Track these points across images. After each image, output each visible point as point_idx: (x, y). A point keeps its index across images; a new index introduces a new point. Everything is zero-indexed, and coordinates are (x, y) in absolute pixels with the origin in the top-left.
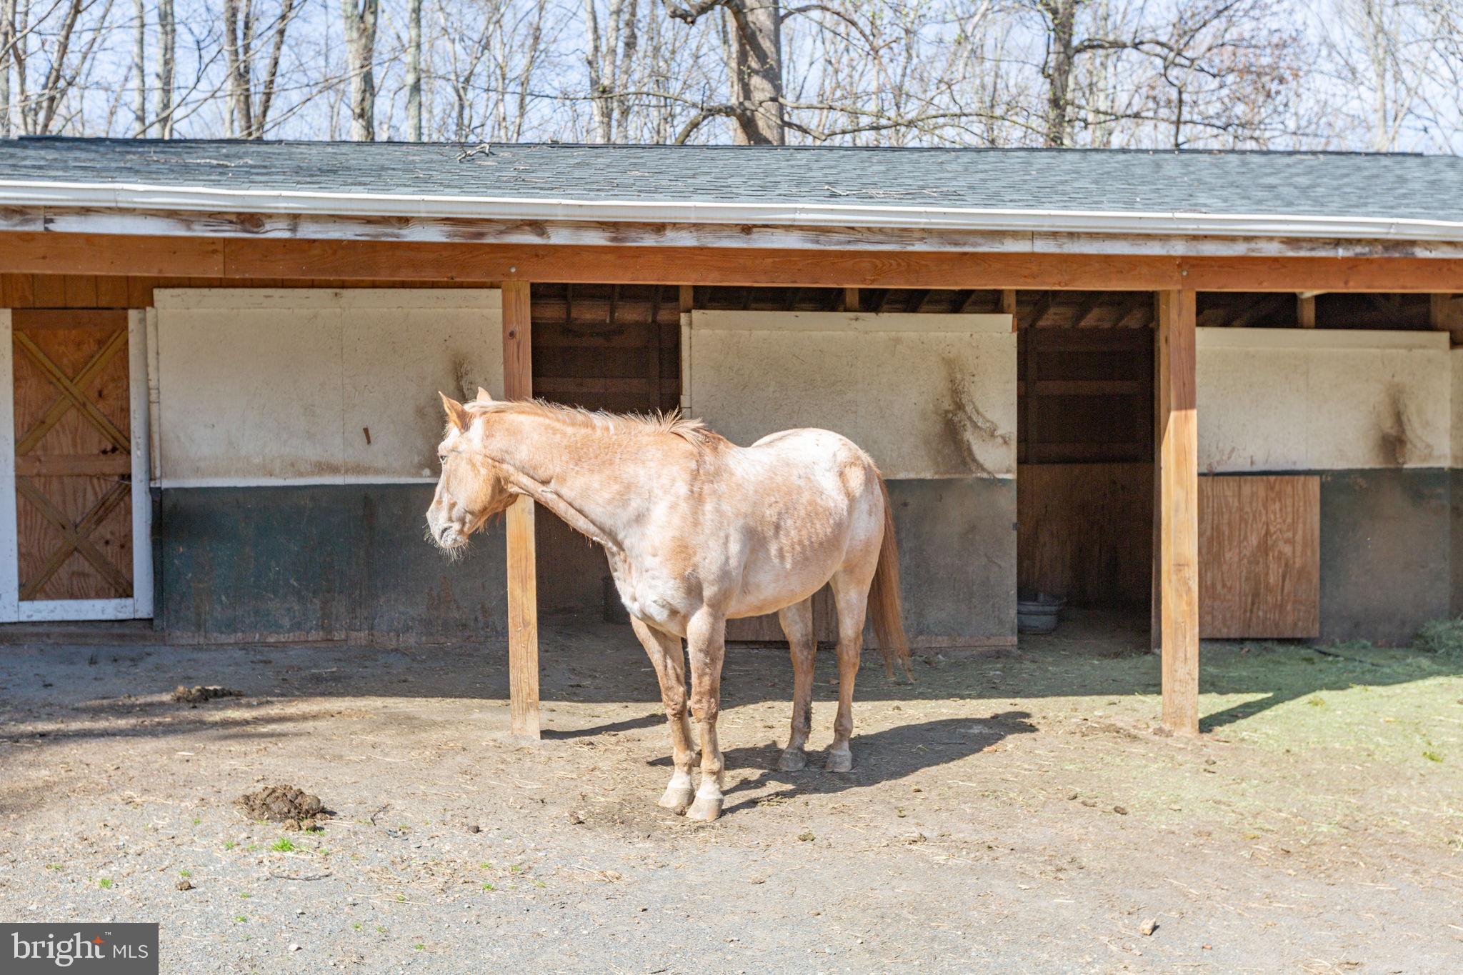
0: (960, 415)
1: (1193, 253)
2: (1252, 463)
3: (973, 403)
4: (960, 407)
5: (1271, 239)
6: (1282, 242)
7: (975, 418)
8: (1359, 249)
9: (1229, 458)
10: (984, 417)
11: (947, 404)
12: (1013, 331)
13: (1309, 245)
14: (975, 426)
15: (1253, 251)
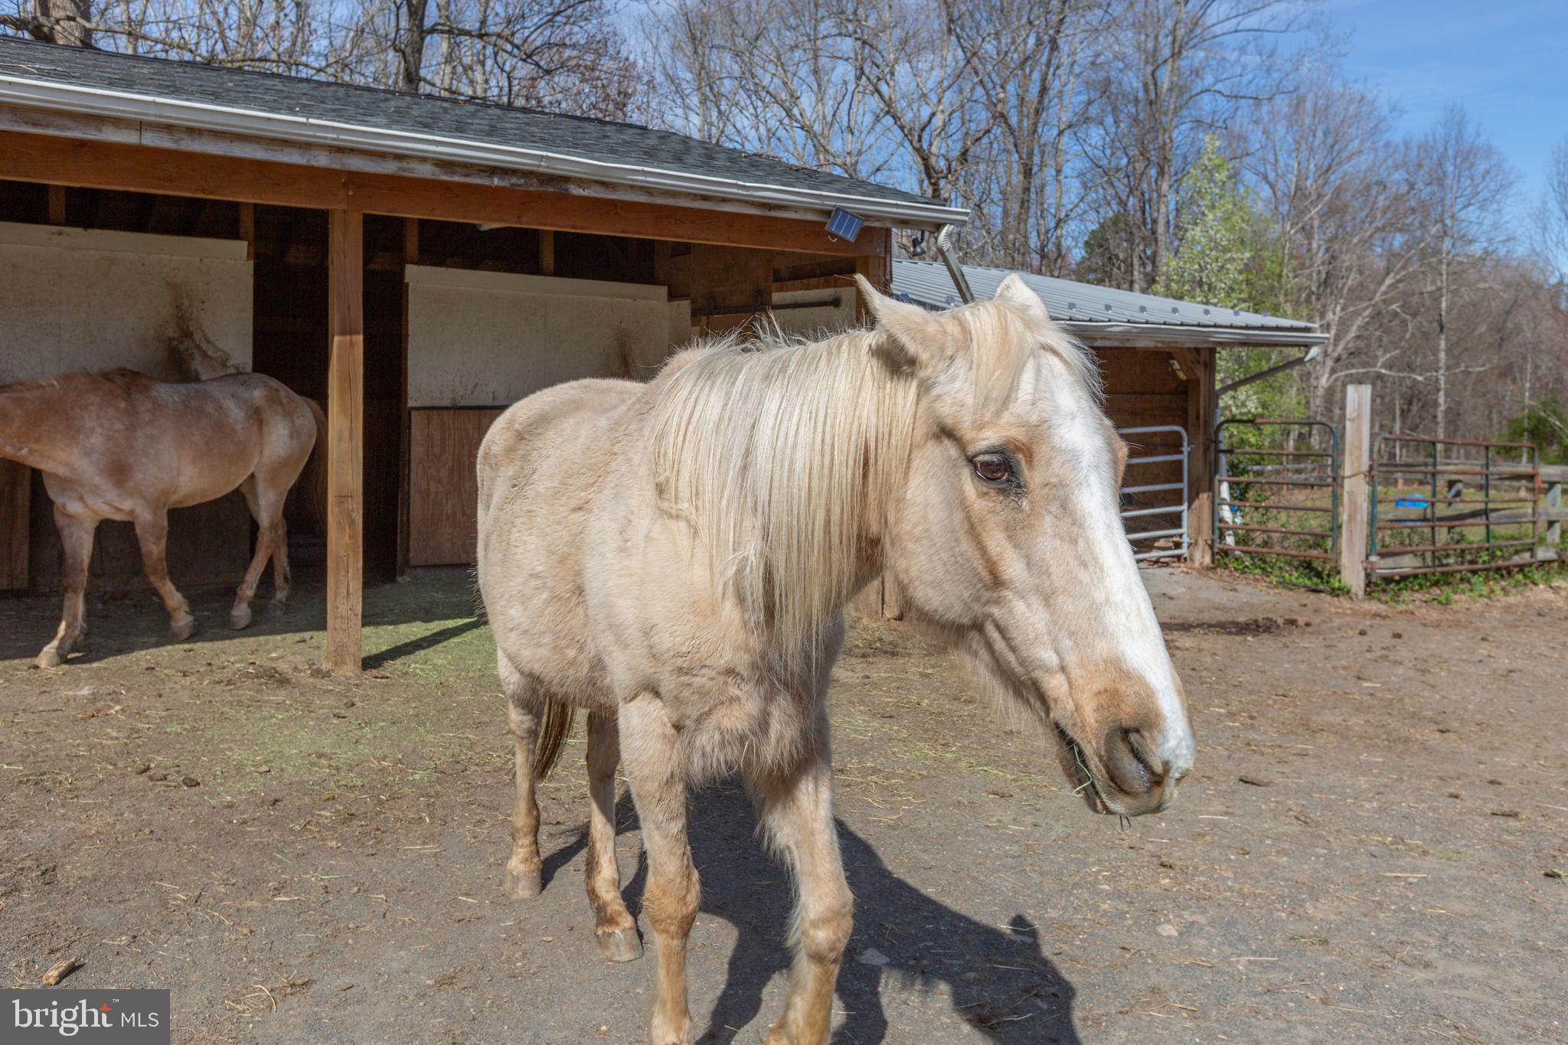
0: (187, 343)
1: (337, 166)
2: (494, 398)
3: (203, 331)
4: (187, 334)
5: (424, 160)
6: (436, 165)
7: (204, 346)
8: (514, 180)
9: (472, 393)
10: (214, 346)
11: (171, 331)
12: (248, 258)
13: (464, 171)
14: (205, 355)
15: (404, 171)
